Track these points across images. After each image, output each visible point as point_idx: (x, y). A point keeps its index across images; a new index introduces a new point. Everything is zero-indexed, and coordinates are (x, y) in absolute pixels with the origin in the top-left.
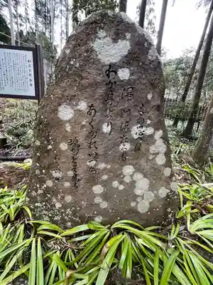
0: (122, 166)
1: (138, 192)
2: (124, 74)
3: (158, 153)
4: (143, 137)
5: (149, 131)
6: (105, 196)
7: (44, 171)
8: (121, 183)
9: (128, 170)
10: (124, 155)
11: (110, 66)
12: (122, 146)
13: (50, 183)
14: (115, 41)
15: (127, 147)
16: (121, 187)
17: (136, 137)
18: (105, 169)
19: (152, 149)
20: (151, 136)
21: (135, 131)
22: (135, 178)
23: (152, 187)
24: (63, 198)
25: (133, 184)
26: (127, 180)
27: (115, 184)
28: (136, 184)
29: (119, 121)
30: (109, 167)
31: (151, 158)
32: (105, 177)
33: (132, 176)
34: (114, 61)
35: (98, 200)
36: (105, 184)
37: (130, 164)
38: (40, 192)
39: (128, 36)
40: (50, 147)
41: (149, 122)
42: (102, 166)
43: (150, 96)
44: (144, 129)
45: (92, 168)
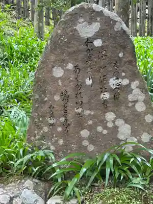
0: (105, 112)
1: (121, 137)
2: (98, 43)
3: (137, 101)
4: (120, 87)
5: (125, 82)
6: (91, 140)
7: (41, 119)
8: (105, 127)
9: (110, 116)
10: (105, 103)
11: (88, 39)
12: (102, 95)
13: (46, 129)
14: (90, 23)
15: (107, 96)
17: (113, 87)
18: (90, 115)
19: (130, 97)
20: (128, 86)
21: (113, 82)
22: (117, 123)
23: (134, 133)
24: (57, 141)
25: (116, 129)
26: (110, 125)
27: (100, 129)
28: (119, 130)
30: (93, 113)
31: (130, 105)
32: (90, 122)
33: (114, 122)
34: (90, 36)
35: (85, 143)
36: (90, 128)
37: (111, 111)
38: (38, 137)
39: (98, 19)
40: (46, 99)
41: (123, 74)
42: (87, 112)
43: (121, 55)
44: (120, 80)
45: (79, 114)
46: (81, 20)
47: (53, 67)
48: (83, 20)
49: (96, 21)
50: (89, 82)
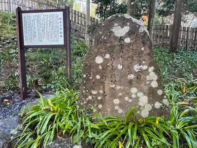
0: (130, 88)
1: (141, 104)
2: (127, 40)
3: (152, 80)
4: (141, 71)
5: (145, 67)
6: (120, 105)
7: (87, 91)
8: (130, 98)
9: (134, 90)
10: (130, 82)
11: (120, 37)
12: (129, 76)
13: (90, 97)
14: (122, 27)
15: (132, 76)
16: (130, 101)
17: (137, 71)
18: (120, 89)
19: (148, 78)
20: (147, 70)
21: (136, 68)
22: (138, 95)
23: (150, 102)
24: (97, 106)
25: (137, 98)
26: (133, 96)
27: (127, 98)
28: (139, 99)
29: (126, 63)
30: (122, 88)
31: (148, 83)
32: (120, 94)
33: (136, 94)
34: (122, 35)
35: (116, 108)
36: (121, 98)
37: (135, 87)
38: (85, 102)
39: (128, 24)
40: (91, 78)
41: (144, 62)
42: (118, 88)
43: (143, 49)
44: (141, 66)
45: (113, 88)
46: (116, 24)
47: (96, 56)
48: (117, 25)
49: (126, 25)
50: (120, 67)
